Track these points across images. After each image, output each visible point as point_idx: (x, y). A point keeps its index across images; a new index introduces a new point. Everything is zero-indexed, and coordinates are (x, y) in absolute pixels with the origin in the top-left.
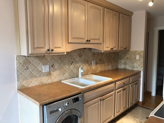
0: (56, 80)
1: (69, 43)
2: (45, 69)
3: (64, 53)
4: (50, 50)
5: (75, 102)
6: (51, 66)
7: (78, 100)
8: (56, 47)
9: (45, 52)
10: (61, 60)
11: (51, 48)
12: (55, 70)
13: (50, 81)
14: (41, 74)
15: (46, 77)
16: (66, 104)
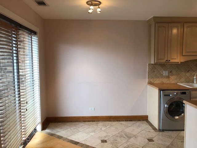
0: (173, 82)
1: (183, 56)
2: (165, 73)
3: (179, 62)
4: (168, 61)
5: (182, 94)
6: (170, 72)
7: (186, 94)
8: (172, 59)
9: (164, 62)
10: (178, 68)
11: (169, 59)
12: (172, 75)
13: (168, 82)
14: (162, 76)
15: (166, 79)
16: (175, 94)
